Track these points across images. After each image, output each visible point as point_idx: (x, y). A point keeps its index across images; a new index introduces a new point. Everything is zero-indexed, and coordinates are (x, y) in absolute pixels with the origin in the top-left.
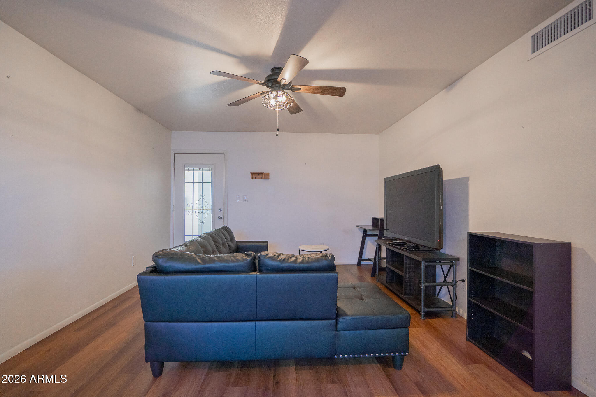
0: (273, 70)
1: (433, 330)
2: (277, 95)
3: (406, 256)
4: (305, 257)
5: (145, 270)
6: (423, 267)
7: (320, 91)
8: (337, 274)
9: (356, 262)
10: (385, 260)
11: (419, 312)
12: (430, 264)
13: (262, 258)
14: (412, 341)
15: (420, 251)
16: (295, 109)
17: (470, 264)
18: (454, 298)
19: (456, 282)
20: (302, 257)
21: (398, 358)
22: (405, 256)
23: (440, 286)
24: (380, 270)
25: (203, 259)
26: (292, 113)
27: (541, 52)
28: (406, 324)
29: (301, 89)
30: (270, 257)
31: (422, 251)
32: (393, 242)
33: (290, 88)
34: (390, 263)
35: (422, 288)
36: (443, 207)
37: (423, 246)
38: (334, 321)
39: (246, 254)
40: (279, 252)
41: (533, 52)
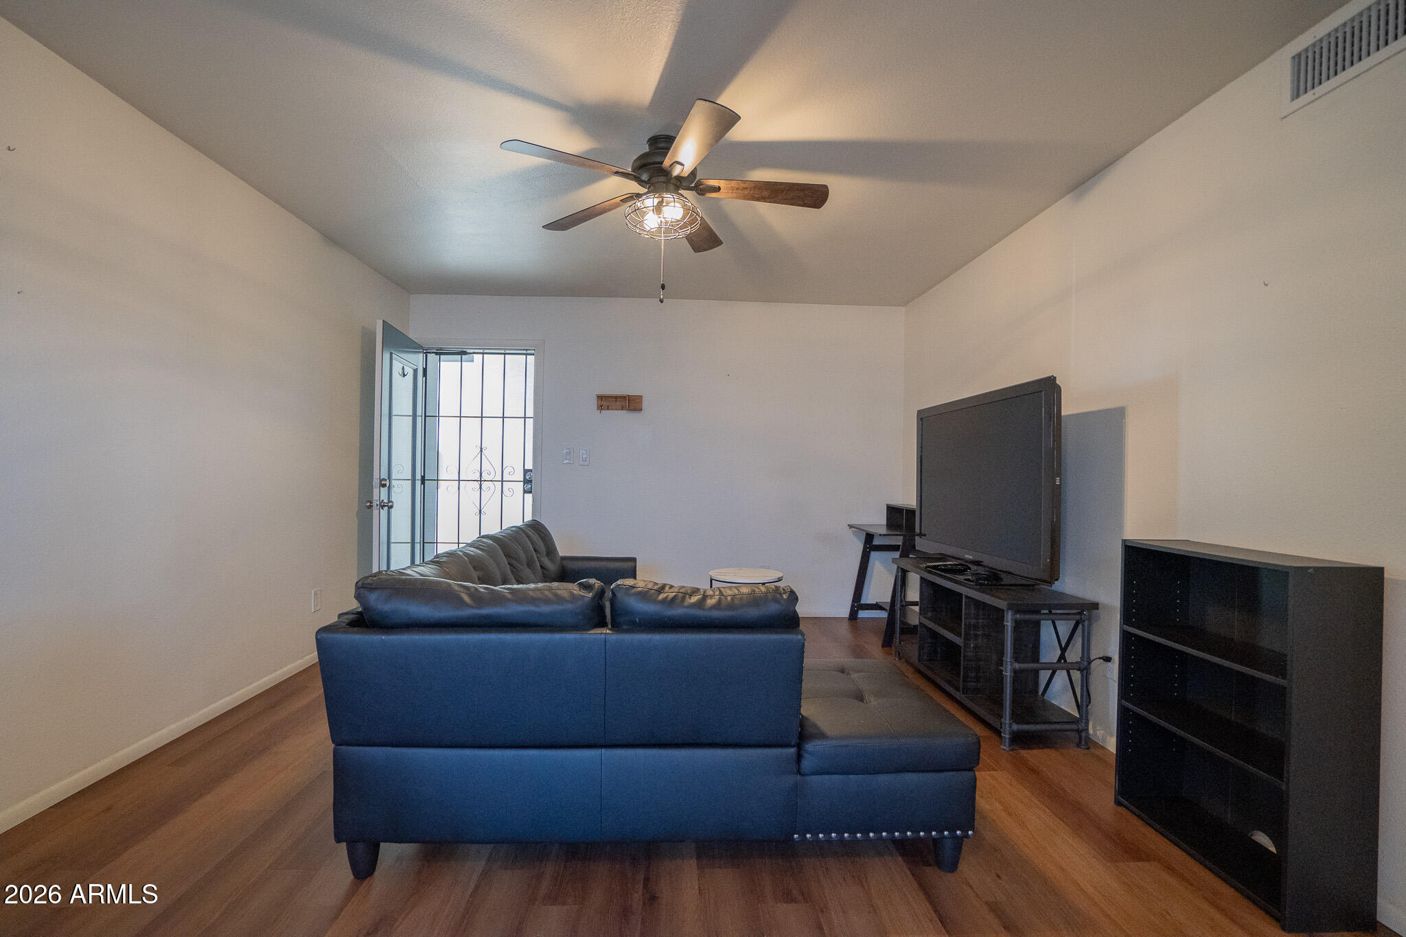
0: (654, 141)
1: (1031, 776)
2: (662, 201)
3: (970, 598)
4: (725, 594)
5: (337, 620)
6: (1009, 623)
7: (766, 194)
8: (803, 635)
9: (845, 612)
10: (917, 608)
11: (998, 732)
12: (1028, 617)
13: (618, 595)
14: (981, 803)
15: (1002, 585)
16: (705, 240)
17: (1127, 617)
18: (1084, 701)
19: (1090, 662)
20: (717, 593)
21: (949, 844)
22: (967, 597)
23: (1051, 671)
24: (903, 631)
25: (474, 595)
26: (697, 248)
27: (1316, 96)
28: (968, 761)
29: (719, 189)
30: (640, 593)
31: (1006, 585)
32: (938, 565)
33: (693, 185)
34: (930, 614)
35: (1006, 676)
36: (1060, 480)
37: (1010, 573)
38: (793, 750)
39: (581, 584)
40: (660, 581)
41: (1295, 97)
